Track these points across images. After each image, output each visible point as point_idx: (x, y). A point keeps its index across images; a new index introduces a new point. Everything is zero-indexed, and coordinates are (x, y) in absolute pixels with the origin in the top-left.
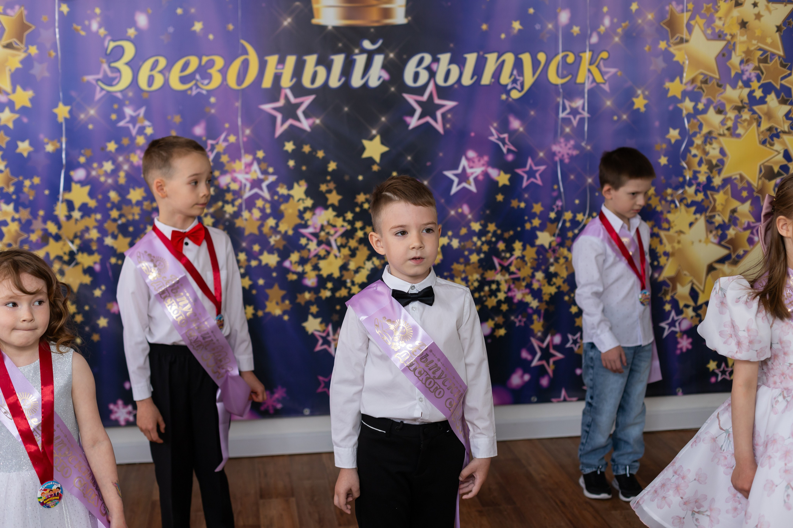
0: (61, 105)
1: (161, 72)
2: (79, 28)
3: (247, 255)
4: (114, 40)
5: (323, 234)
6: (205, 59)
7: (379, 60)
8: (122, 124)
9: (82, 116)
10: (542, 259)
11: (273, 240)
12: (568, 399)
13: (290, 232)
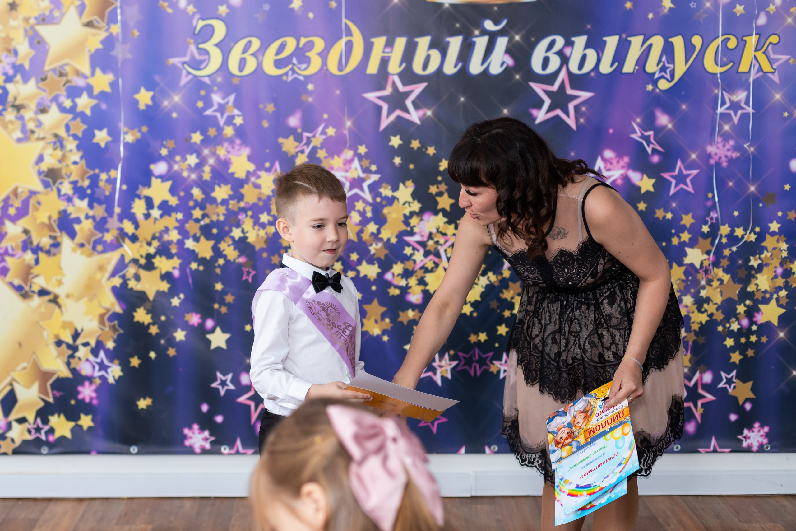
0: (143, 90)
1: (253, 55)
2: (166, 4)
3: (343, 264)
4: (203, 19)
5: (431, 243)
6: (303, 41)
7: (502, 43)
8: (208, 112)
9: (166, 103)
10: (690, 281)
11: (373, 249)
12: (719, 450)
13: (394, 240)
